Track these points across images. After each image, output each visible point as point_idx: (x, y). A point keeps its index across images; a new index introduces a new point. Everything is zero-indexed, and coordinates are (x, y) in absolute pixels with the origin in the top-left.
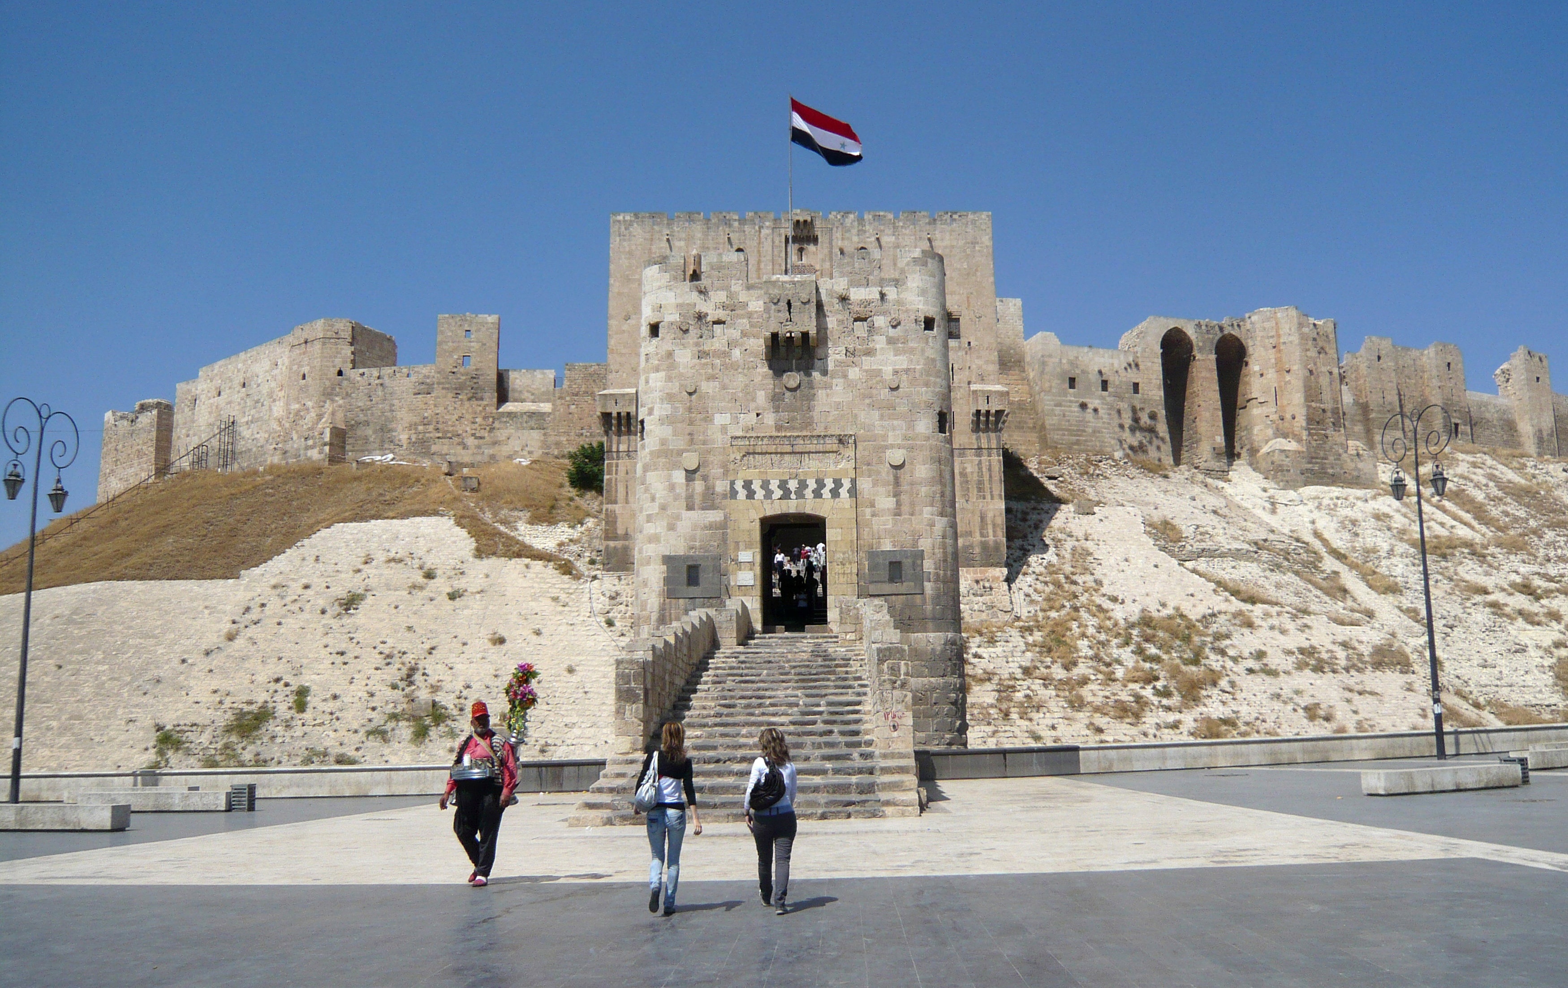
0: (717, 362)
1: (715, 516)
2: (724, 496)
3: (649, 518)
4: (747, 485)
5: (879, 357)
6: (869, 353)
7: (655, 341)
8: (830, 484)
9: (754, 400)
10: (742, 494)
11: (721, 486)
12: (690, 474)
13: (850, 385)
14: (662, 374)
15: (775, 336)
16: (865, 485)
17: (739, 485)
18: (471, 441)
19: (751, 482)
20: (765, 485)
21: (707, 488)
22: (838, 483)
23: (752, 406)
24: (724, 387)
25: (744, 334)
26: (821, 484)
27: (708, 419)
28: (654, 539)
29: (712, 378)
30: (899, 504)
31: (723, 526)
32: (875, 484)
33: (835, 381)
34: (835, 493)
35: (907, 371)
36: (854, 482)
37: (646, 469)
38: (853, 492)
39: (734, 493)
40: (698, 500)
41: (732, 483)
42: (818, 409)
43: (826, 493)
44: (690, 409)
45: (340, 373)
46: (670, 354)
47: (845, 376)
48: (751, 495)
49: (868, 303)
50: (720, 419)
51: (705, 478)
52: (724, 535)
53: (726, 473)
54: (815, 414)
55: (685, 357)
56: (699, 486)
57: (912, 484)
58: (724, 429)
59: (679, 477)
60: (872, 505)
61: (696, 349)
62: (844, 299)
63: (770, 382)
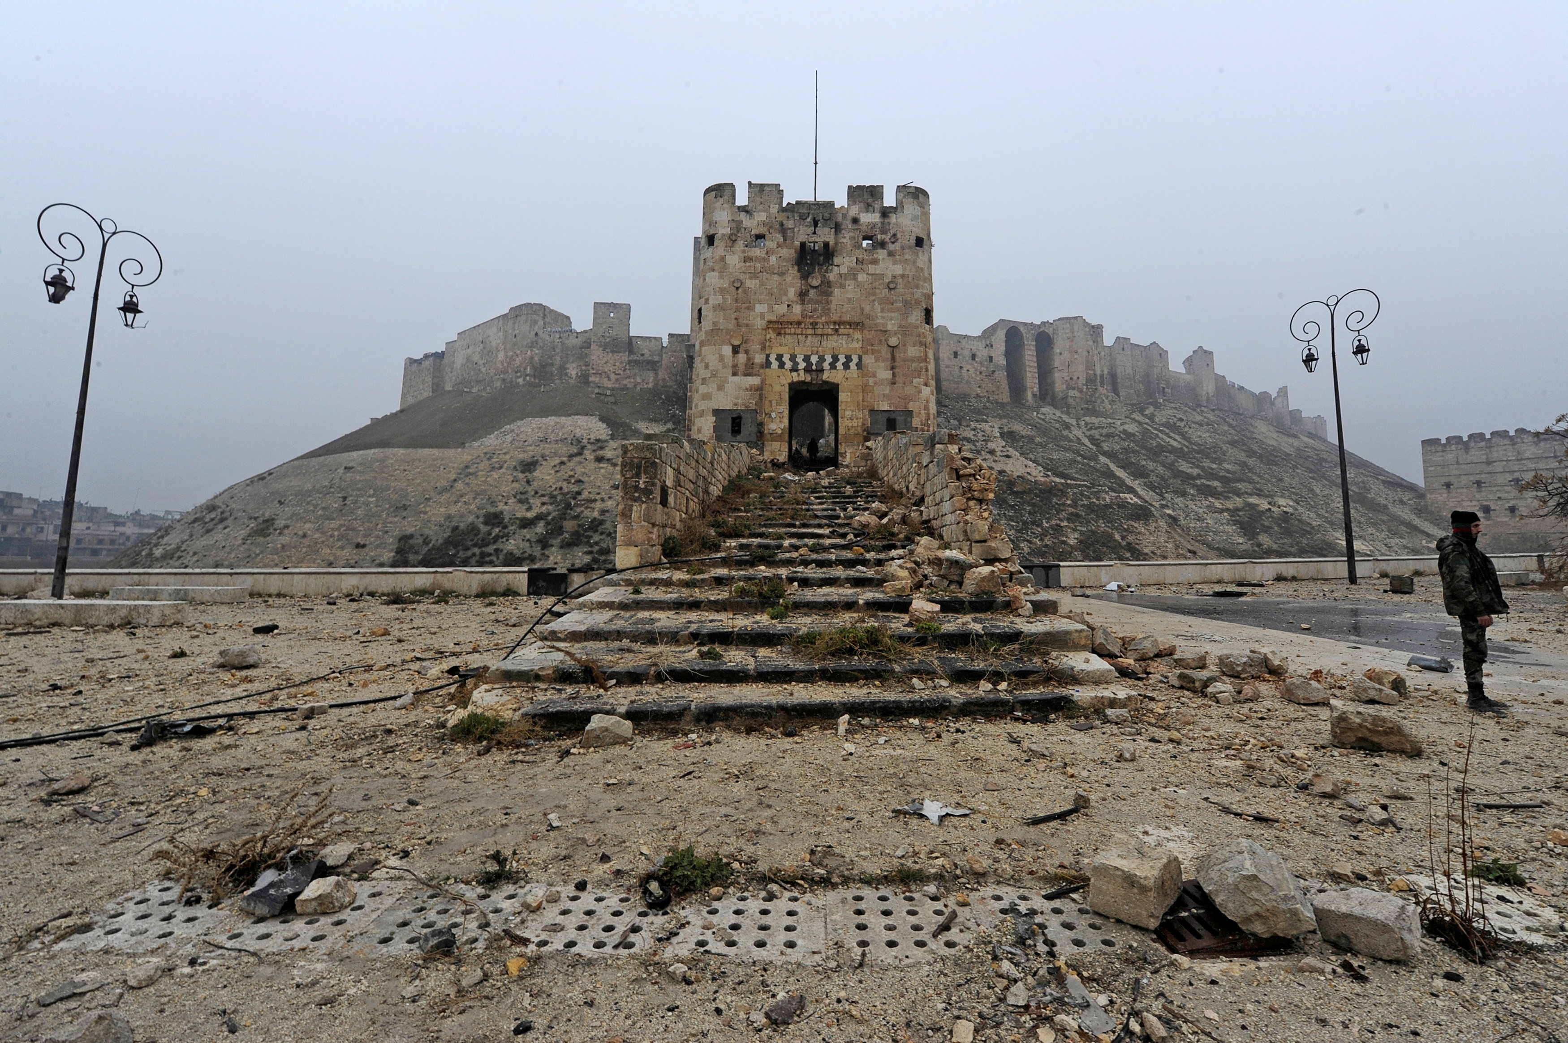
0: (758, 265)
1: (755, 381)
2: (762, 367)
3: (704, 381)
4: (779, 358)
5: (882, 264)
6: (875, 262)
7: (711, 249)
8: (842, 359)
9: (786, 294)
10: (775, 364)
11: (759, 358)
12: (735, 350)
13: (859, 285)
14: (716, 274)
15: (803, 245)
16: (868, 360)
17: (773, 358)
18: (612, 376)
19: (782, 356)
20: (793, 358)
21: (749, 359)
22: (849, 359)
23: (784, 298)
24: (762, 284)
25: (779, 246)
26: (835, 359)
27: (750, 308)
28: (706, 397)
29: (753, 276)
30: (894, 375)
31: (760, 389)
32: (877, 360)
33: (848, 282)
34: (846, 366)
35: (903, 276)
36: (860, 358)
37: (702, 344)
38: (859, 365)
39: (768, 364)
40: (741, 368)
41: (768, 356)
42: (834, 303)
43: (839, 365)
44: (736, 300)
45: (536, 334)
46: (723, 259)
47: (855, 279)
48: (782, 365)
49: (874, 225)
50: (759, 308)
51: (747, 352)
52: (761, 395)
53: (764, 348)
54: (833, 306)
55: (734, 260)
56: (742, 358)
57: (904, 360)
58: (762, 315)
59: (727, 350)
60: (874, 376)
61: (742, 255)
62: (855, 221)
63: (798, 283)
